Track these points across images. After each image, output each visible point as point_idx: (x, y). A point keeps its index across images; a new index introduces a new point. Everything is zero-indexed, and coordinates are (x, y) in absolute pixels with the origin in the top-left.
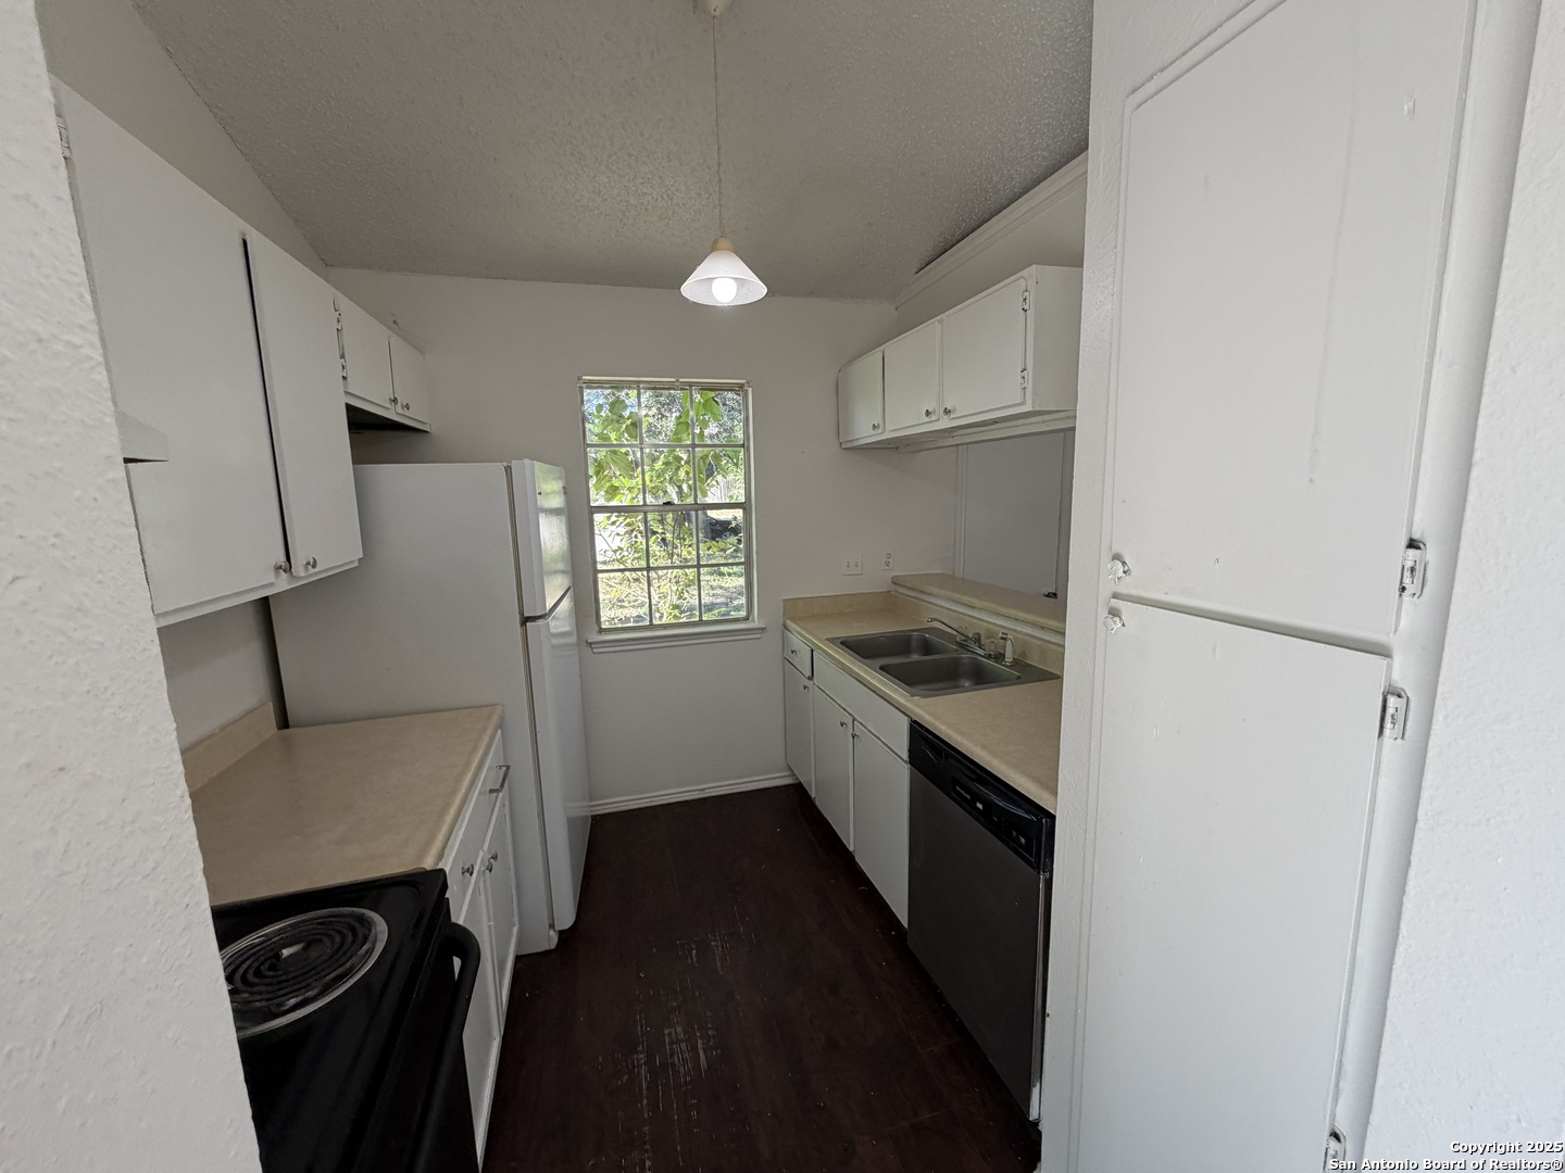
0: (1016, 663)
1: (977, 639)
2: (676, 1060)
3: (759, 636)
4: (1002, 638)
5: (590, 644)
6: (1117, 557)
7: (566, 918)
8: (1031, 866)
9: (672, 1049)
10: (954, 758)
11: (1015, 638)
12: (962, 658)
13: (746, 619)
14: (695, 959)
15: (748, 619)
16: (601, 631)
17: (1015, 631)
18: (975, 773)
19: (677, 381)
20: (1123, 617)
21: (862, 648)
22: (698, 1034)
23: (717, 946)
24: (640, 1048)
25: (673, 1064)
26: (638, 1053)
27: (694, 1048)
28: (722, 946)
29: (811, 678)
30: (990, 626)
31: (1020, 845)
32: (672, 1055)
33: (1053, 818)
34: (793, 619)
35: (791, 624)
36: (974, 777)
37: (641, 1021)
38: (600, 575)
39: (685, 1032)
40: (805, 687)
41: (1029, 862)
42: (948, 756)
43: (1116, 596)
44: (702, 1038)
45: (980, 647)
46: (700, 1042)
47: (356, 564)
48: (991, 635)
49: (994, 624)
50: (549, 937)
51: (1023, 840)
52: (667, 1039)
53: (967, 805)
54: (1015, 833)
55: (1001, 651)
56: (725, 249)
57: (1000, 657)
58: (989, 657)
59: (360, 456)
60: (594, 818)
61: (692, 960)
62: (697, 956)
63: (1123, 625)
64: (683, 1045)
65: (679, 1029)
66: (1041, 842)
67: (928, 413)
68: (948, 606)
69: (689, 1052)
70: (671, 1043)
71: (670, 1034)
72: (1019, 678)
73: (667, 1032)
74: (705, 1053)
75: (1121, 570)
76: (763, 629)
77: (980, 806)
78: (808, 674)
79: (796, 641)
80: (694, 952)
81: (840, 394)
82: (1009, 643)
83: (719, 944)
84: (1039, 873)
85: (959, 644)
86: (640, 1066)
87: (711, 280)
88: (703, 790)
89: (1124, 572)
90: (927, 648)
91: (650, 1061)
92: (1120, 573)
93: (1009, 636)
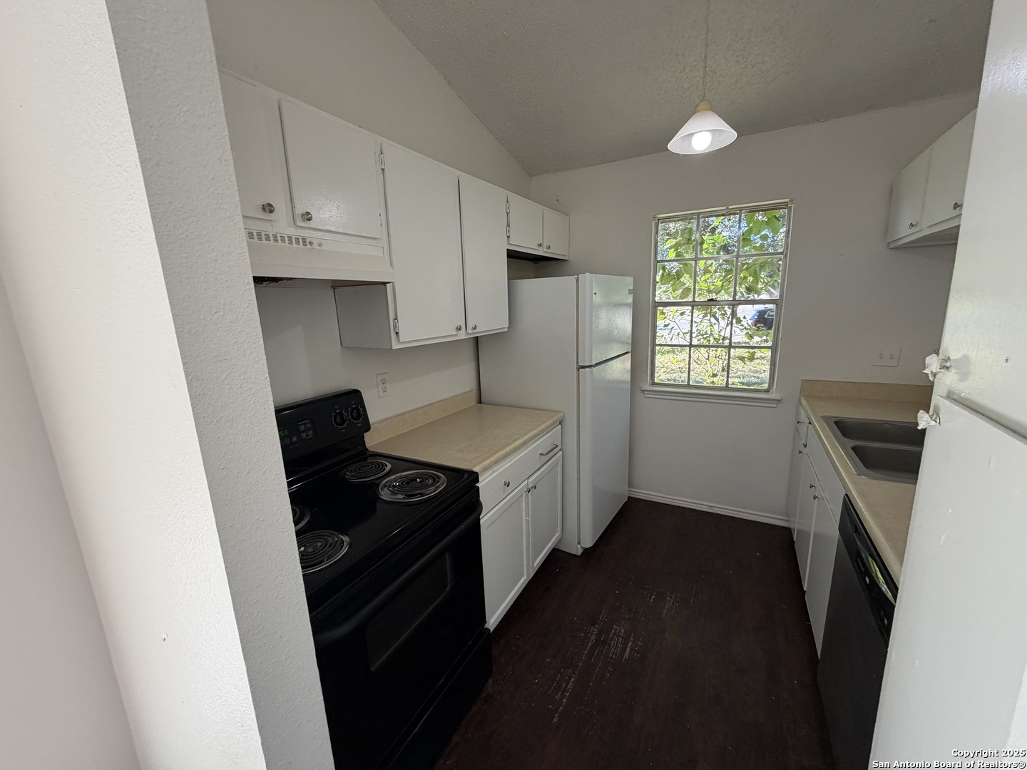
2: (613, 643)
3: (775, 406)
5: (643, 391)
7: (588, 542)
9: (613, 637)
13: (767, 391)
14: (652, 600)
15: (768, 392)
16: (654, 384)
18: (870, 550)
19: (727, 208)
21: (844, 428)
22: (632, 639)
23: (670, 601)
24: (597, 626)
25: (609, 645)
26: (595, 627)
27: (625, 644)
28: (673, 603)
29: (805, 446)
31: (884, 625)
32: (611, 640)
34: (807, 397)
35: (804, 402)
37: (604, 614)
38: (657, 348)
39: (625, 634)
44: (633, 642)
46: (630, 643)
47: (506, 330)
50: (577, 548)
51: (886, 622)
52: (613, 631)
53: (861, 576)
54: (882, 612)
56: (704, 110)
59: (513, 275)
60: (630, 498)
61: (650, 599)
62: (654, 599)
64: (620, 639)
65: (623, 630)
67: (956, 206)
69: (622, 644)
70: (615, 634)
71: (616, 629)
73: (615, 627)
74: (630, 651)
75: (938, 364)
76: (778, 401)
77: (867, 580)
78: (804, 441)
80: (654, 597)
83: (672, 600)
86: (592, 634)
87: (692, 134)
88: (712, 507)
89: (946, 367)
91: (599, 635)
92: (936, 368)
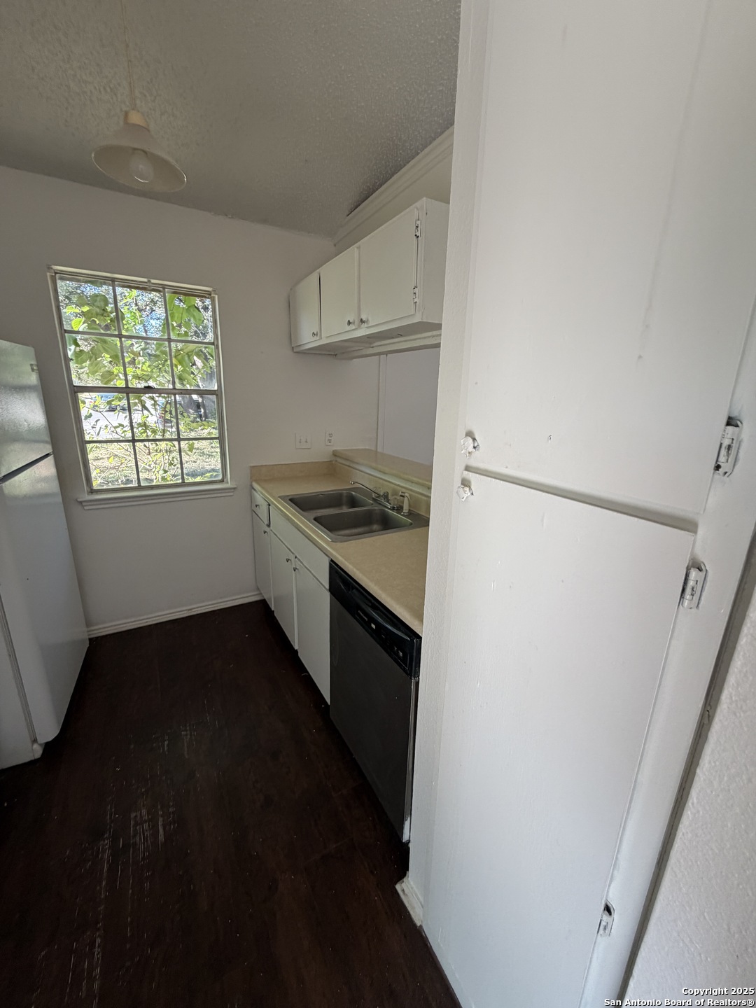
0: (411, 514)
1: (386, 496)
2: (138, 839)
4: (401, 496)
5: (81, 502)
6: (470, 434)
7: (50, 733)
8: (406, 673)
9: (135, 830)
10: (357, 589)
11: (410, 495)
12: (375, 510)
13: (222, 481)
15: (224, 481)
16: (92, 491)
17: (411, 490)
18: (370, 602)
20: (472, 487)
21: (302, 504)
22: (160, 812)
23: (186, 735)
24: (106, 835)
25: (135, 844)
26: (104, 839)
27: (155, 826)
28: (191, 735)
29: (269, 525)
30: (396, 487)
31: (399, 657)
32: (135, 836)
33: (420, 638)
34: (257, 481)
35: (256, 486)
36: (370, 605)
37: (111, 809)
38: (88, 446)
39: (148, 814)
40: (265, 532)
41: (404, 670)
42: (354, 588)
43: (468, 468)
44: (163, 816)
45: (388, 502)
46: (161, 820)
48: (395, 493)
49: (399, 485)
50: (34, 750)
51: (401, 654)
52: (132, 822)
53: (366, 625)
54: (396, 648)
55: (401, 504)
57: (399, 509)
58: (393, 509)
61: (164, 749)
62: (168, 745)
63: (472, 494)
64: (146, 825)
65: (144, 811)
66: (413, 656)
67: (349, 323)
68: (370, 472)
69: (150, 830)
70: (136, 824)
71: (136, 817)
72: (411, 524)
73: (133, 815)
74: (164, 829)
75: (472, 445)
76: (234, 488)
77: (373, 626)
78: (266, 522)
79: (259, 498)
80: (166, 743)
81: (291, 308)
82: (406, 499)
83: (189, 732)
84: (411, 678)
85: (374, 500)
86: (104, 851)
89: (475, 448)
90: (353, 502)
91: (114, 845)
92: (471, 449)
93: (406, 494)
